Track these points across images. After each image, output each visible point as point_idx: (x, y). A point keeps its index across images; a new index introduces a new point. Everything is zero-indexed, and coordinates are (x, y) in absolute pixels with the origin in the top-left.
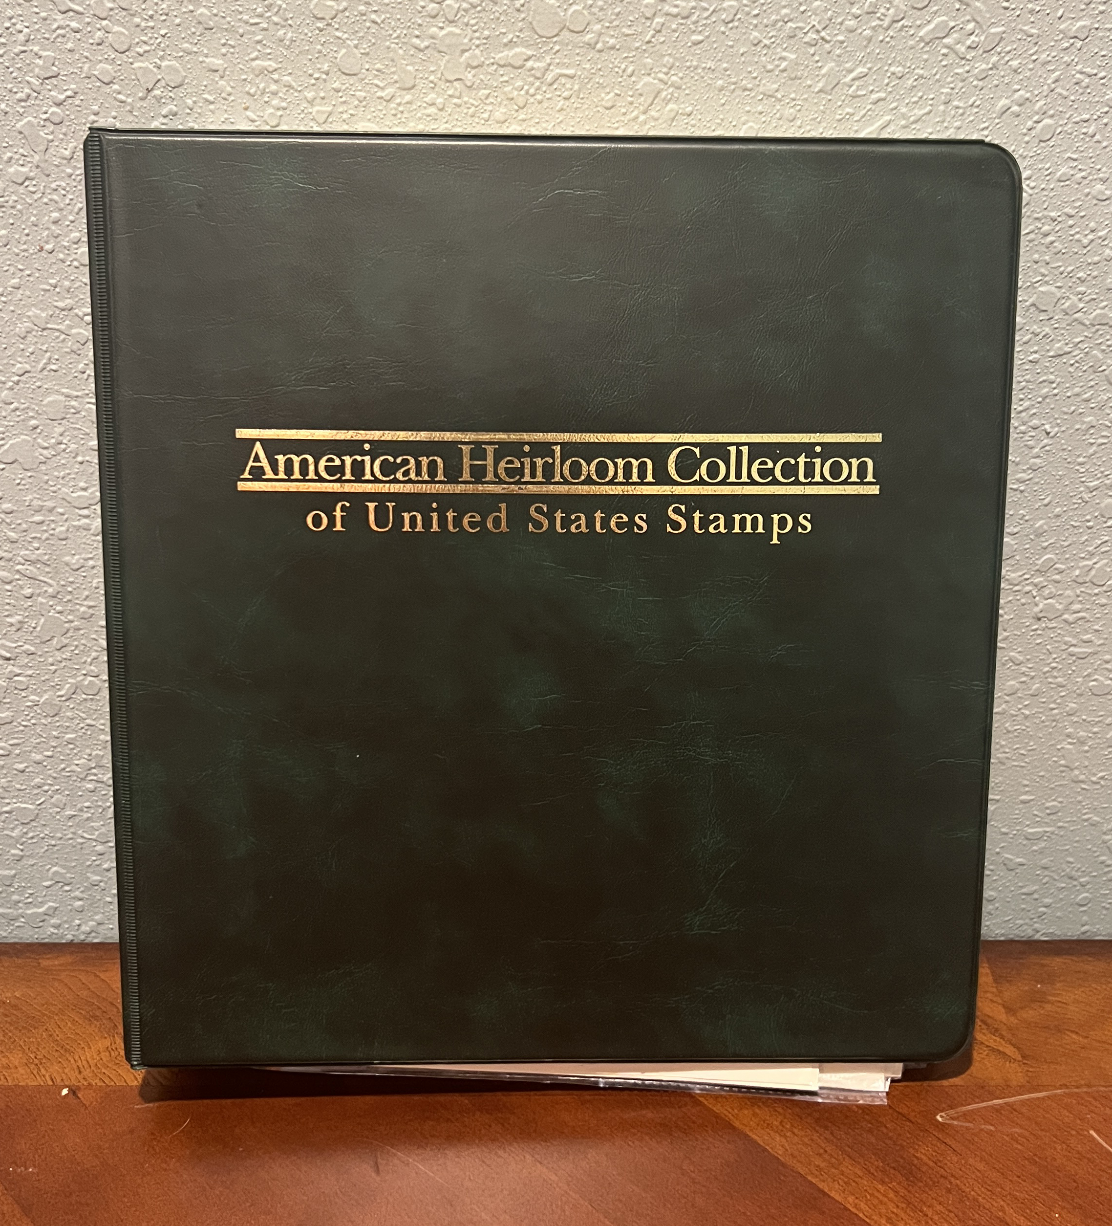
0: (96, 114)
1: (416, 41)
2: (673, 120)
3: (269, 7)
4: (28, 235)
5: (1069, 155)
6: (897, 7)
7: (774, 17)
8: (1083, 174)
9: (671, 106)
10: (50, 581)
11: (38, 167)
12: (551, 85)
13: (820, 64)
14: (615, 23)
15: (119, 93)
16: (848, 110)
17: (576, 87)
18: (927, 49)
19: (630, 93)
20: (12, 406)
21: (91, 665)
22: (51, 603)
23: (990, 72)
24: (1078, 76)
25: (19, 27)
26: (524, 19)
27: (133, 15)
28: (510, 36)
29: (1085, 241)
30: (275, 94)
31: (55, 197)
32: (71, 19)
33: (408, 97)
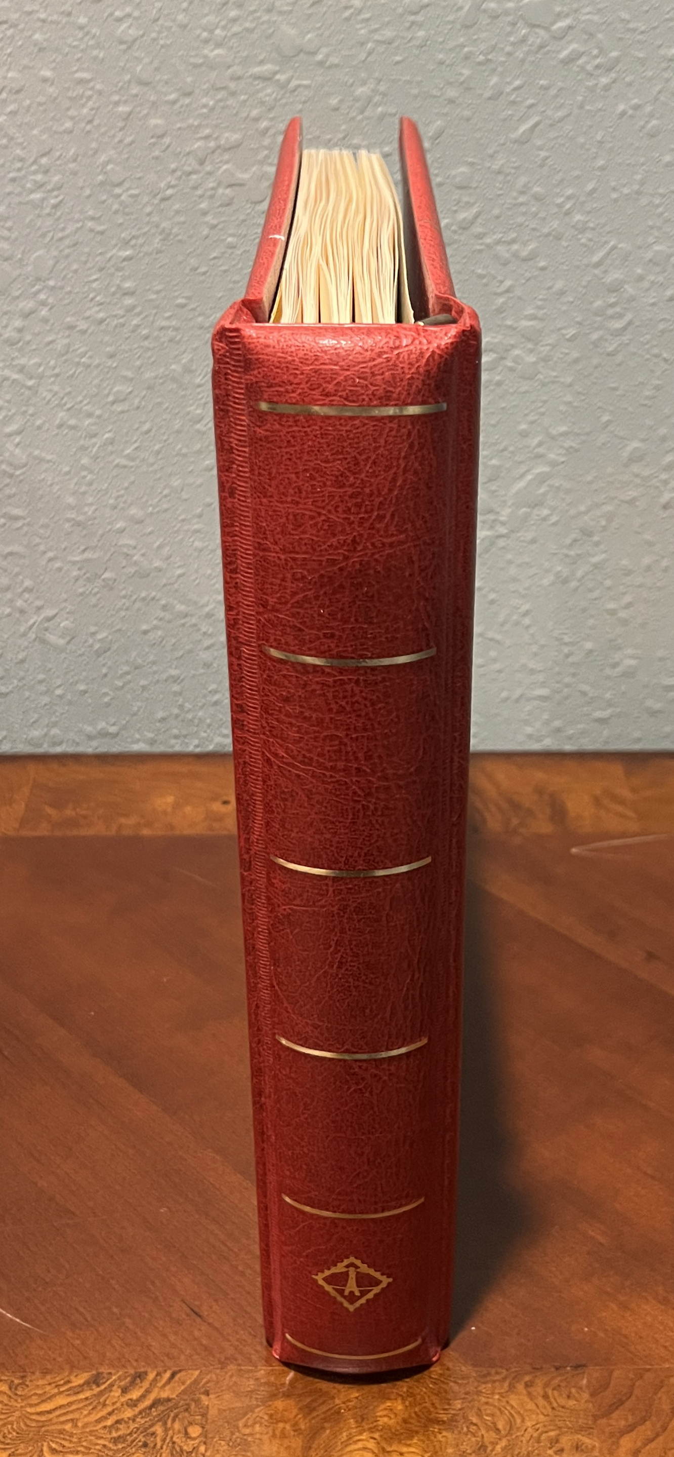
9: (380, 109)
33: (187, 101)
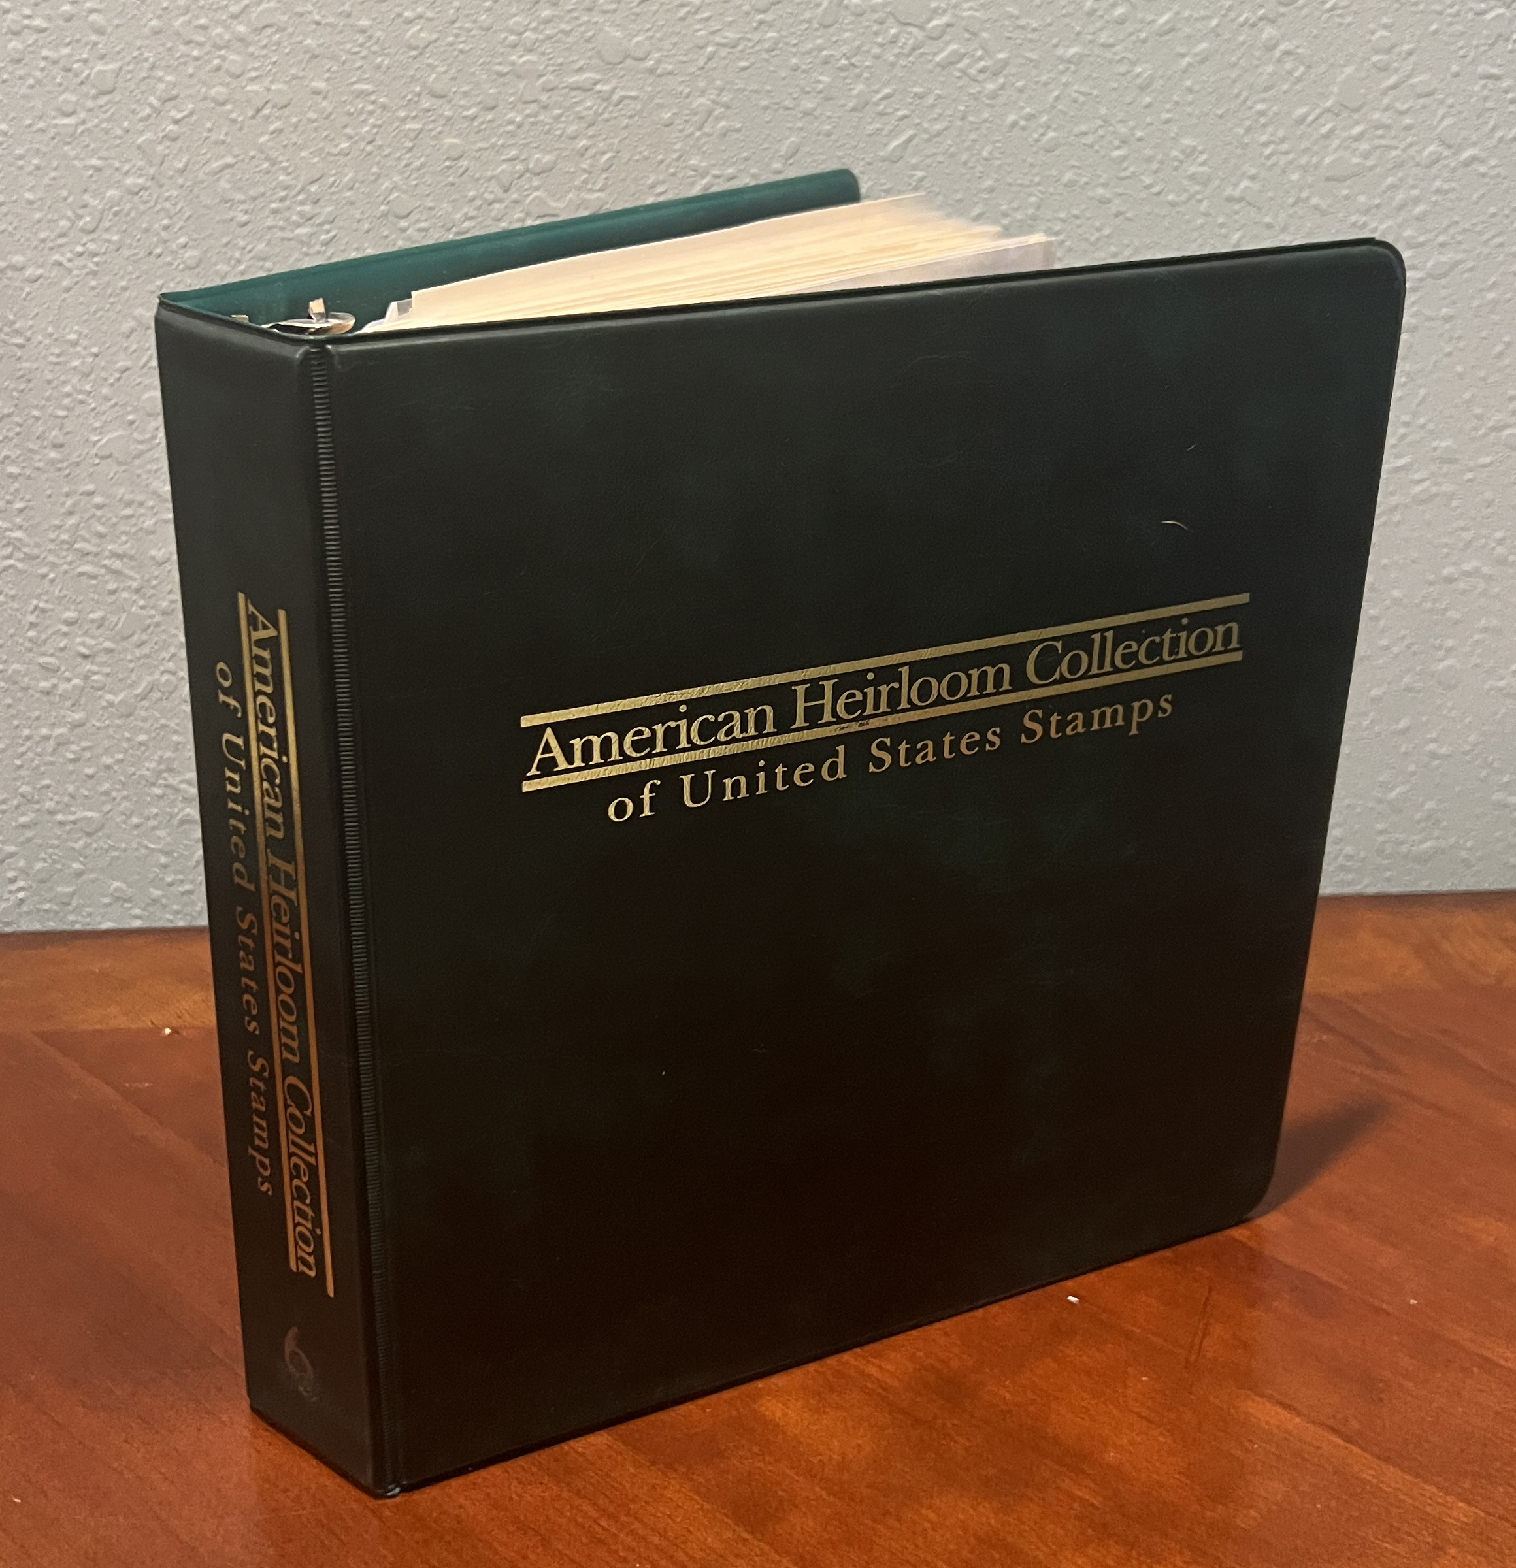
0: (210, 130)
1: (499, 68)
2: (724, 135)
3: (370, 37)
4: (139, 240)
5: (1073, 162)
6: (916, 38)
7: (810, 46)
8: (1085, 180)
10: (136, 576)
11: (153, 179)
12: (617, 105)
13: (852, 86)
14: (673, 52)
15: (231, 111)
16: (878, 126)
17: (639, 107)
18: (944, 73)
19: (688, 112)
20: (113, 402)
21: (169, 661)
22: (135, 598)
23: (1001, 92)
24: (1076, 95)
25: (146, 55)
26: (593, 49)
27: (250, 44)
28: (581, 63)
29: (1092, 239)
30: (371, 113)
31: (167, 205)
32: (193, 49)
